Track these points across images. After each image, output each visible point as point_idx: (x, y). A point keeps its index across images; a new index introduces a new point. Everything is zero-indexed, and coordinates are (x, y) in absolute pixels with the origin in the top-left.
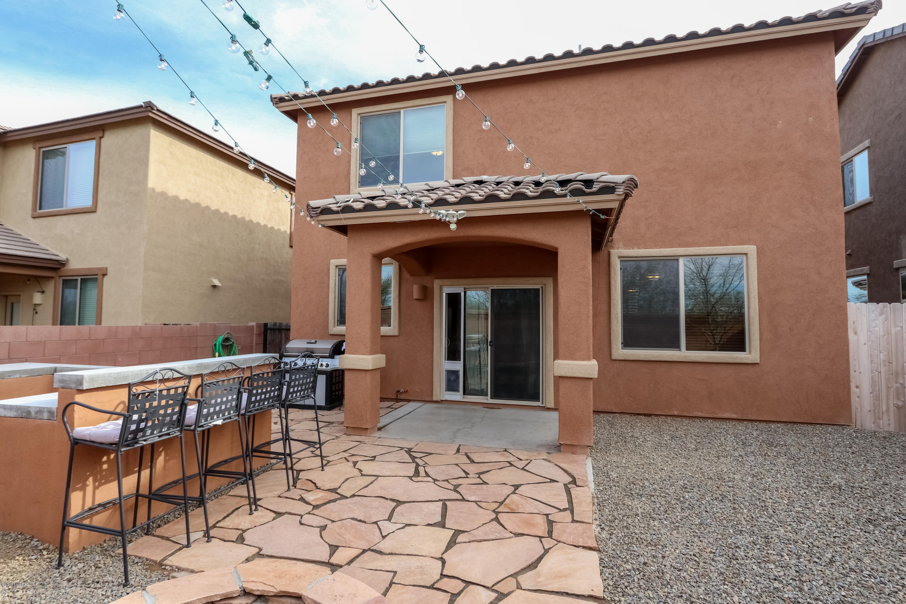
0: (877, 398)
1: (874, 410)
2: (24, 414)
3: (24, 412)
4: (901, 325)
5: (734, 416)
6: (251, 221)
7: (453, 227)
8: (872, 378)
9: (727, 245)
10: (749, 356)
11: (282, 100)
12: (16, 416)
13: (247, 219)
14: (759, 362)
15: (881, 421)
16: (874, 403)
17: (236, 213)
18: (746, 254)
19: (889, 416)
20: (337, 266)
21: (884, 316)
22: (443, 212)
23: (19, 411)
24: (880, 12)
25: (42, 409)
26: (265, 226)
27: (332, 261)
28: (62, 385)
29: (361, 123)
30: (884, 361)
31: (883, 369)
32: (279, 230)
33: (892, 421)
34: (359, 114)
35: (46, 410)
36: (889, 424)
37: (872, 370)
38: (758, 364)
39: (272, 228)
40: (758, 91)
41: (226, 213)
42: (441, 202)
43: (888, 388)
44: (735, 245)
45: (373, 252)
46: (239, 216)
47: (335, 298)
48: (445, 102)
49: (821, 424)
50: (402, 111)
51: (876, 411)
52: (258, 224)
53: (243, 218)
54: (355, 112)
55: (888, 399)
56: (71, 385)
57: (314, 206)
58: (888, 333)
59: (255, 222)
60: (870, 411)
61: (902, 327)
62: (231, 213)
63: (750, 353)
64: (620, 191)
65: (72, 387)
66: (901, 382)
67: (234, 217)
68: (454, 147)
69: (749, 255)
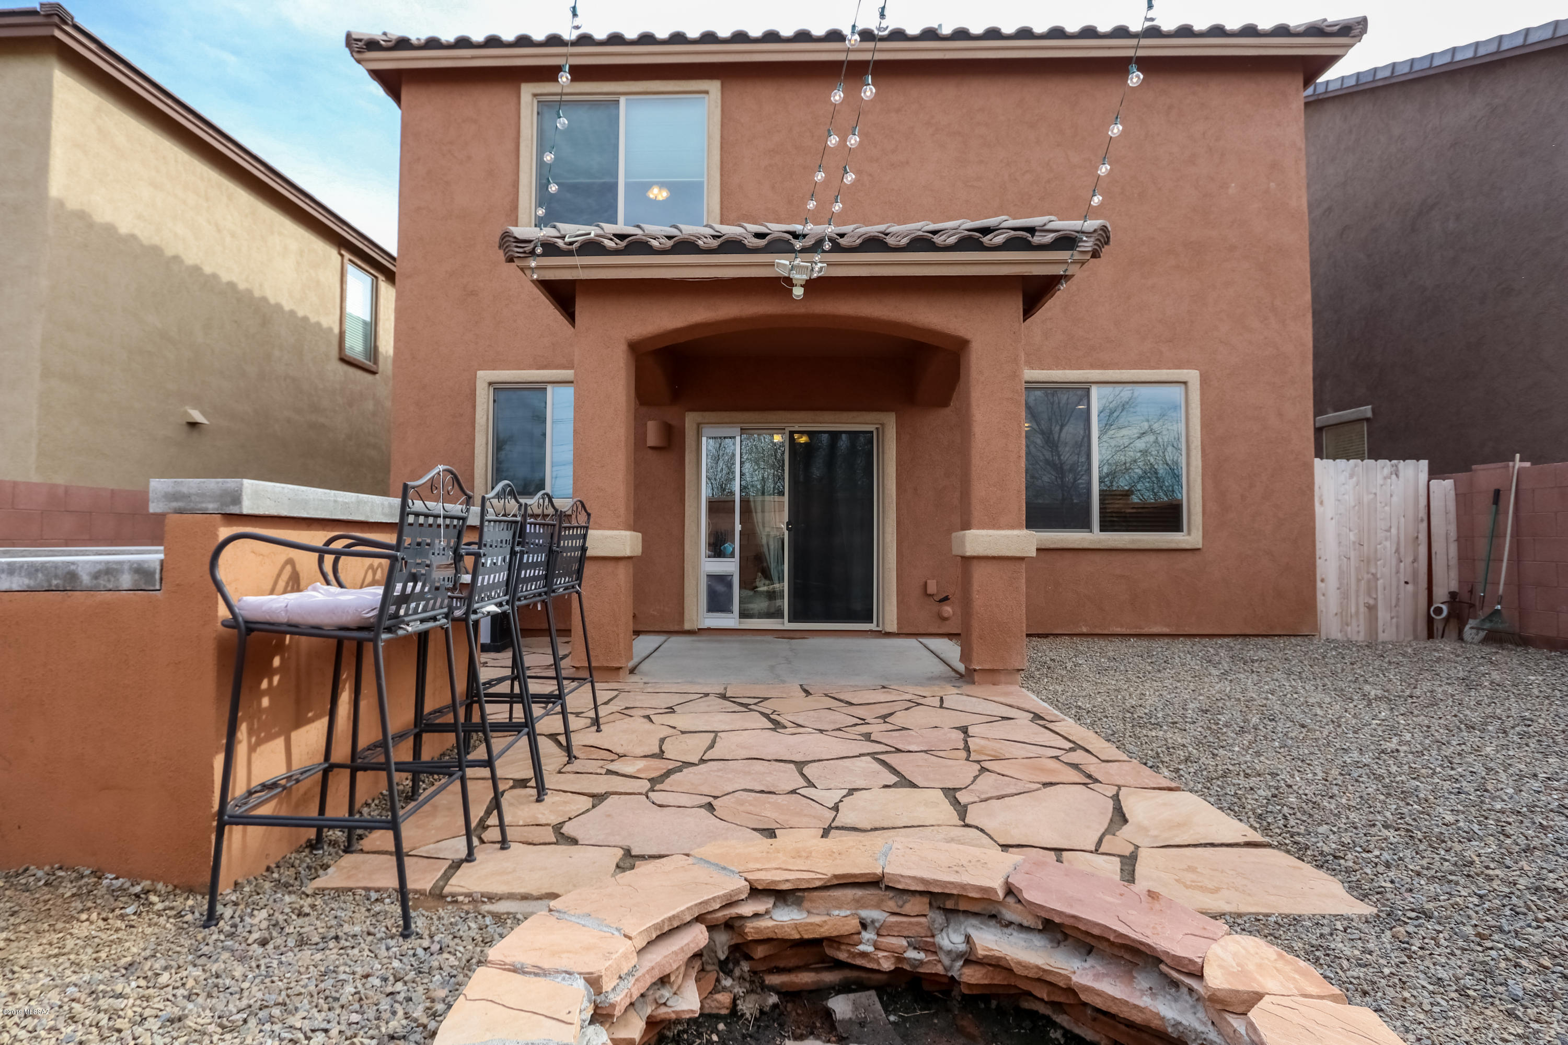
0: (1345, 595)
1: (1341, 613)
2: (55, 582)
3: (56, 576)
4: (1374, 491)
5: (1166, 630)
6: (264, 299)
7: (798, 292)
8: (1340, 567)
9: (1158, 368)
10: (1187, 538)
11: (372, 45)
12: (28, 586)
13: (257, 294)
14: (1200, 546)
15: (1349, 628)
16: (1341, 603)
17: (234, 279)
18: (1185, 383)
19: (1358, 620)
20: (490, 384)
21: (1355, 479)
22: (782, 264)
23: (40, 575)
24: (1365, 36)
25: (114, 566)
26: (292, 313)
27: (480, 373)
28: (175, 505)
29: (538, 113)
30: (1354, 543)
31: (1352, 554)
32: (318, 324)
33: (1362, 629)
34: (535, 95)
35: (126, 567)
36: (1359, 632)
37: (1340, 557)
38: (1198, 549)
39: (305, 319)
40: (1204, 134)
41: (215, 276)
42: (780, 246)
43: (1359, 581)
44: (1169, 369)
45: (630, 337)
46: (242, 286)
47: (487, 444)
48: (707, 92)
49: (1280, 636)
50: (622, 100)
51: (1344, 613)
52: (278, 307)
53: (249, 292)
54: (528, 90)
55: (1357, 596)
56: (204, 505)
57: (520, 237)
58: (1360, 503)
59: (272, 301)
60: (1336, 614)
61: (1375, 494)
62: (225, 277)
63: (1189, 533)
64: (1088, 244)
65: (207, 509)
66: (1373, 571)
67: (232, 285)
68: (722, 175)
69: (1189, 384)
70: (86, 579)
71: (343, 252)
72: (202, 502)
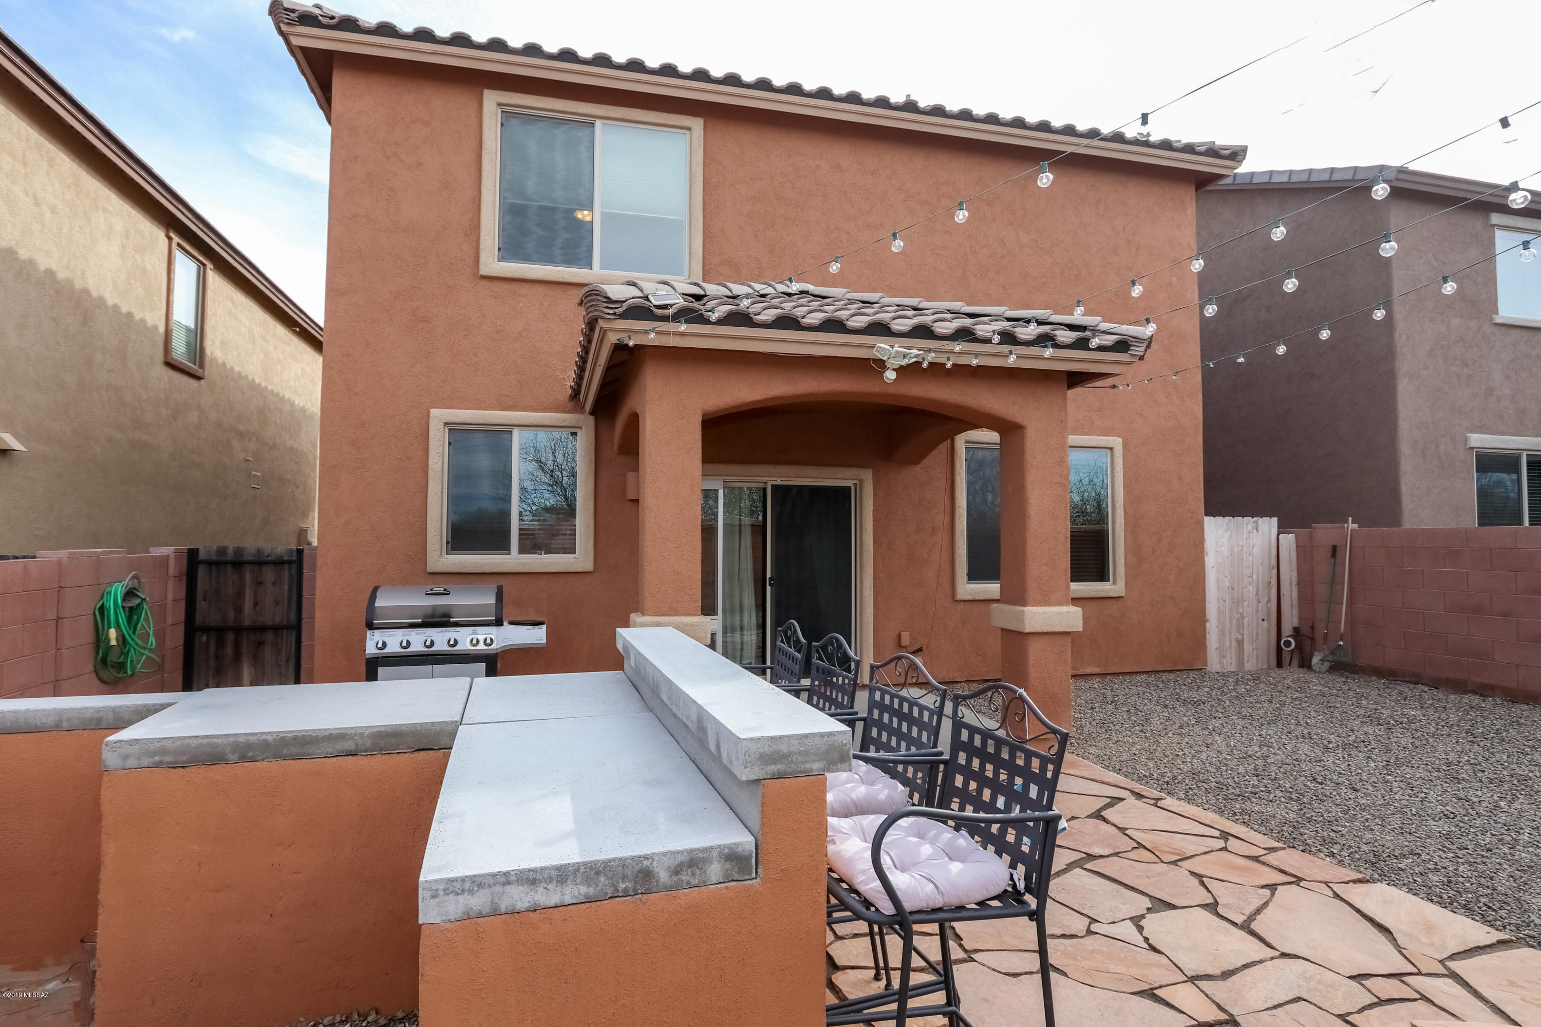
0: (1222, 632)
1: (1220, 647)
2: (622, 886)
3: (624, 878)
4: (1241, 543)
5: (1097, 670)
6: (86, 291)
7: (891, 375)
8: (1219, 608)
9: (1090, 435)
10: (1113, 587)
11: (307, 19)
12: (586, 896)
13: (78, 285)
14: (1123, 594)
15: (1225, 660)
16: (1220, 639)
17: (54, 266)
18: (1111, 449)
19: (1231, 652)
20: (446, 424)
21: (1229, 533)
22: (884, 347)
23: (602, 879)
25: (700, 855)
26: (116, 307)
27: (434, 412)
29: (502, 125)
30: (1228, 587)
31: (1227, 598)
32: (143, 321)
33: (1234, 661)
34: (499, 104)
35: (715, 854)
36: (1231, 663)
37: (1218, 599)
38: (1122, 597)
39: (129, 315)
40: (1124, 228)
41: (32, 262)
42: (880, 329)
43: (1231, 619)
44: (1098, 435)
46: (62, 275)
48: (689, 129)
49: (1180, 670)
50: (598, 124)
51: (1221, 648)
52: (101, 300)
53: (69, 281)
54: (492, 99)
55: (1230, 633)
57: (614, 298)
58: (1232, 554)
59: (95, 294)
60: (1216, 649)
61: (1242, 546)
62: (43, 263)
63: (1115, 583)
64: (1139, 349)
66: (1241, 611)
67: (50, 273)
68: (704, 217)
69: (1115, 450)
70: (663, 876)
71: (172, 235)
72: (806, 762)
